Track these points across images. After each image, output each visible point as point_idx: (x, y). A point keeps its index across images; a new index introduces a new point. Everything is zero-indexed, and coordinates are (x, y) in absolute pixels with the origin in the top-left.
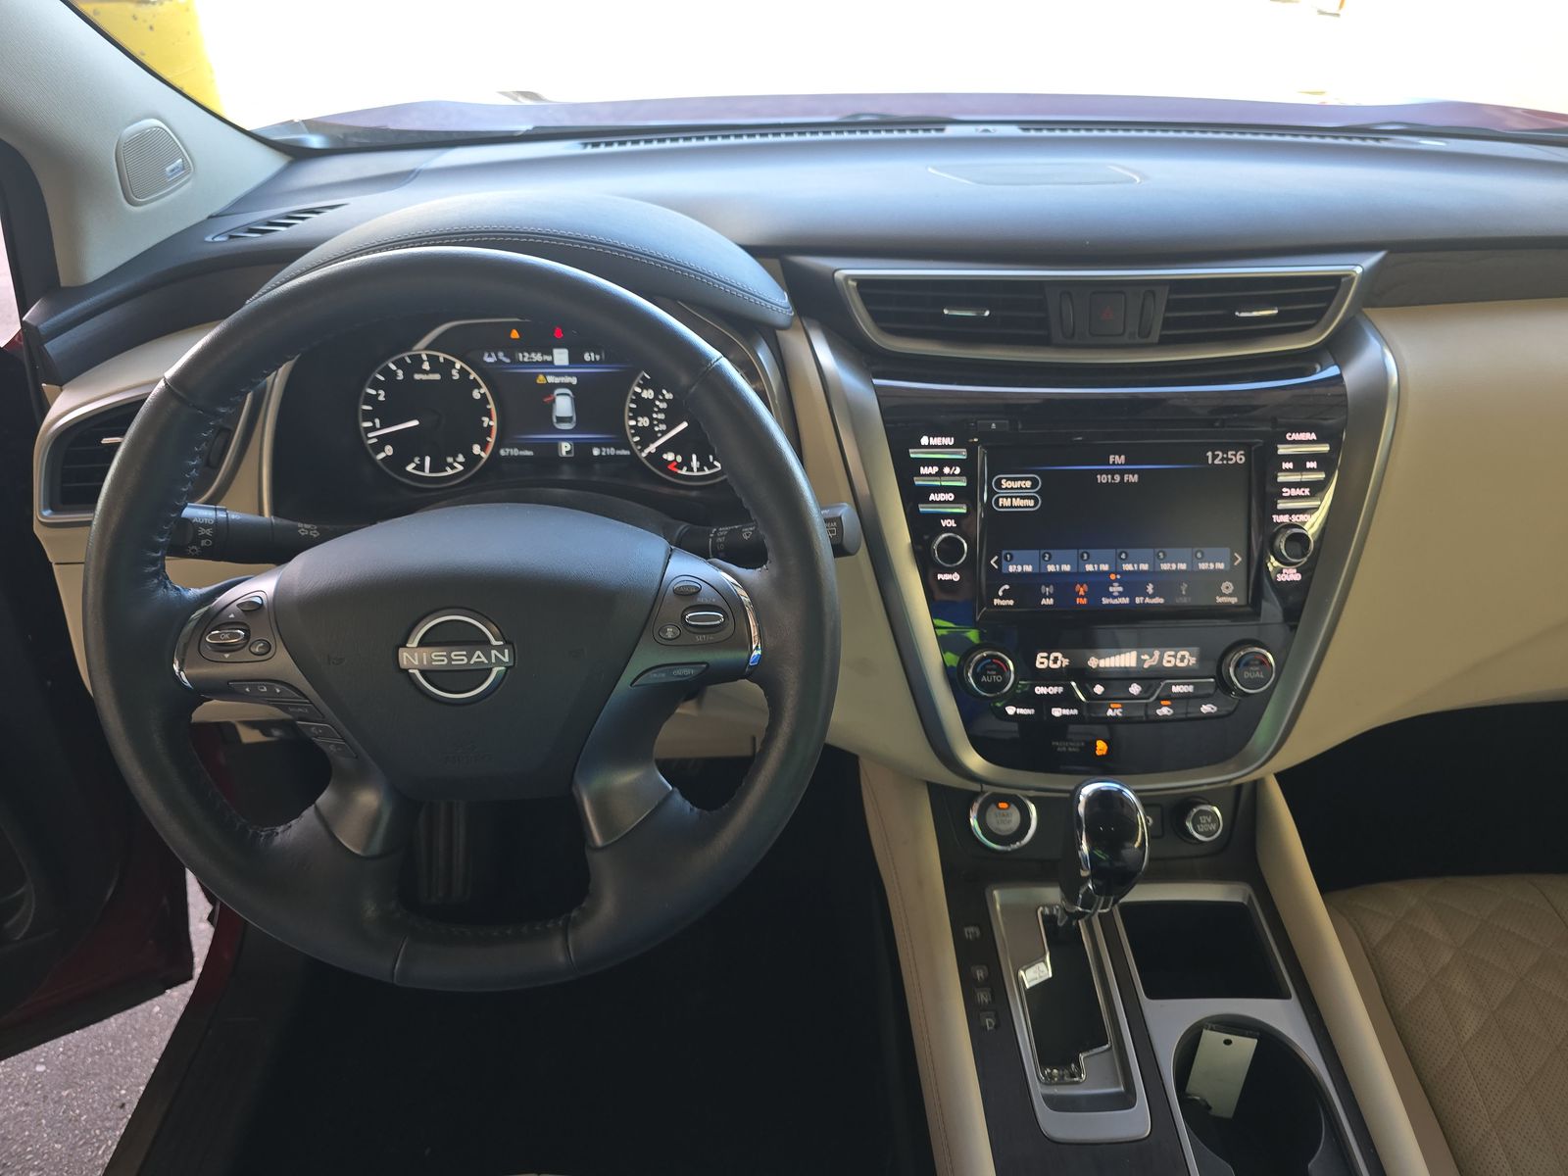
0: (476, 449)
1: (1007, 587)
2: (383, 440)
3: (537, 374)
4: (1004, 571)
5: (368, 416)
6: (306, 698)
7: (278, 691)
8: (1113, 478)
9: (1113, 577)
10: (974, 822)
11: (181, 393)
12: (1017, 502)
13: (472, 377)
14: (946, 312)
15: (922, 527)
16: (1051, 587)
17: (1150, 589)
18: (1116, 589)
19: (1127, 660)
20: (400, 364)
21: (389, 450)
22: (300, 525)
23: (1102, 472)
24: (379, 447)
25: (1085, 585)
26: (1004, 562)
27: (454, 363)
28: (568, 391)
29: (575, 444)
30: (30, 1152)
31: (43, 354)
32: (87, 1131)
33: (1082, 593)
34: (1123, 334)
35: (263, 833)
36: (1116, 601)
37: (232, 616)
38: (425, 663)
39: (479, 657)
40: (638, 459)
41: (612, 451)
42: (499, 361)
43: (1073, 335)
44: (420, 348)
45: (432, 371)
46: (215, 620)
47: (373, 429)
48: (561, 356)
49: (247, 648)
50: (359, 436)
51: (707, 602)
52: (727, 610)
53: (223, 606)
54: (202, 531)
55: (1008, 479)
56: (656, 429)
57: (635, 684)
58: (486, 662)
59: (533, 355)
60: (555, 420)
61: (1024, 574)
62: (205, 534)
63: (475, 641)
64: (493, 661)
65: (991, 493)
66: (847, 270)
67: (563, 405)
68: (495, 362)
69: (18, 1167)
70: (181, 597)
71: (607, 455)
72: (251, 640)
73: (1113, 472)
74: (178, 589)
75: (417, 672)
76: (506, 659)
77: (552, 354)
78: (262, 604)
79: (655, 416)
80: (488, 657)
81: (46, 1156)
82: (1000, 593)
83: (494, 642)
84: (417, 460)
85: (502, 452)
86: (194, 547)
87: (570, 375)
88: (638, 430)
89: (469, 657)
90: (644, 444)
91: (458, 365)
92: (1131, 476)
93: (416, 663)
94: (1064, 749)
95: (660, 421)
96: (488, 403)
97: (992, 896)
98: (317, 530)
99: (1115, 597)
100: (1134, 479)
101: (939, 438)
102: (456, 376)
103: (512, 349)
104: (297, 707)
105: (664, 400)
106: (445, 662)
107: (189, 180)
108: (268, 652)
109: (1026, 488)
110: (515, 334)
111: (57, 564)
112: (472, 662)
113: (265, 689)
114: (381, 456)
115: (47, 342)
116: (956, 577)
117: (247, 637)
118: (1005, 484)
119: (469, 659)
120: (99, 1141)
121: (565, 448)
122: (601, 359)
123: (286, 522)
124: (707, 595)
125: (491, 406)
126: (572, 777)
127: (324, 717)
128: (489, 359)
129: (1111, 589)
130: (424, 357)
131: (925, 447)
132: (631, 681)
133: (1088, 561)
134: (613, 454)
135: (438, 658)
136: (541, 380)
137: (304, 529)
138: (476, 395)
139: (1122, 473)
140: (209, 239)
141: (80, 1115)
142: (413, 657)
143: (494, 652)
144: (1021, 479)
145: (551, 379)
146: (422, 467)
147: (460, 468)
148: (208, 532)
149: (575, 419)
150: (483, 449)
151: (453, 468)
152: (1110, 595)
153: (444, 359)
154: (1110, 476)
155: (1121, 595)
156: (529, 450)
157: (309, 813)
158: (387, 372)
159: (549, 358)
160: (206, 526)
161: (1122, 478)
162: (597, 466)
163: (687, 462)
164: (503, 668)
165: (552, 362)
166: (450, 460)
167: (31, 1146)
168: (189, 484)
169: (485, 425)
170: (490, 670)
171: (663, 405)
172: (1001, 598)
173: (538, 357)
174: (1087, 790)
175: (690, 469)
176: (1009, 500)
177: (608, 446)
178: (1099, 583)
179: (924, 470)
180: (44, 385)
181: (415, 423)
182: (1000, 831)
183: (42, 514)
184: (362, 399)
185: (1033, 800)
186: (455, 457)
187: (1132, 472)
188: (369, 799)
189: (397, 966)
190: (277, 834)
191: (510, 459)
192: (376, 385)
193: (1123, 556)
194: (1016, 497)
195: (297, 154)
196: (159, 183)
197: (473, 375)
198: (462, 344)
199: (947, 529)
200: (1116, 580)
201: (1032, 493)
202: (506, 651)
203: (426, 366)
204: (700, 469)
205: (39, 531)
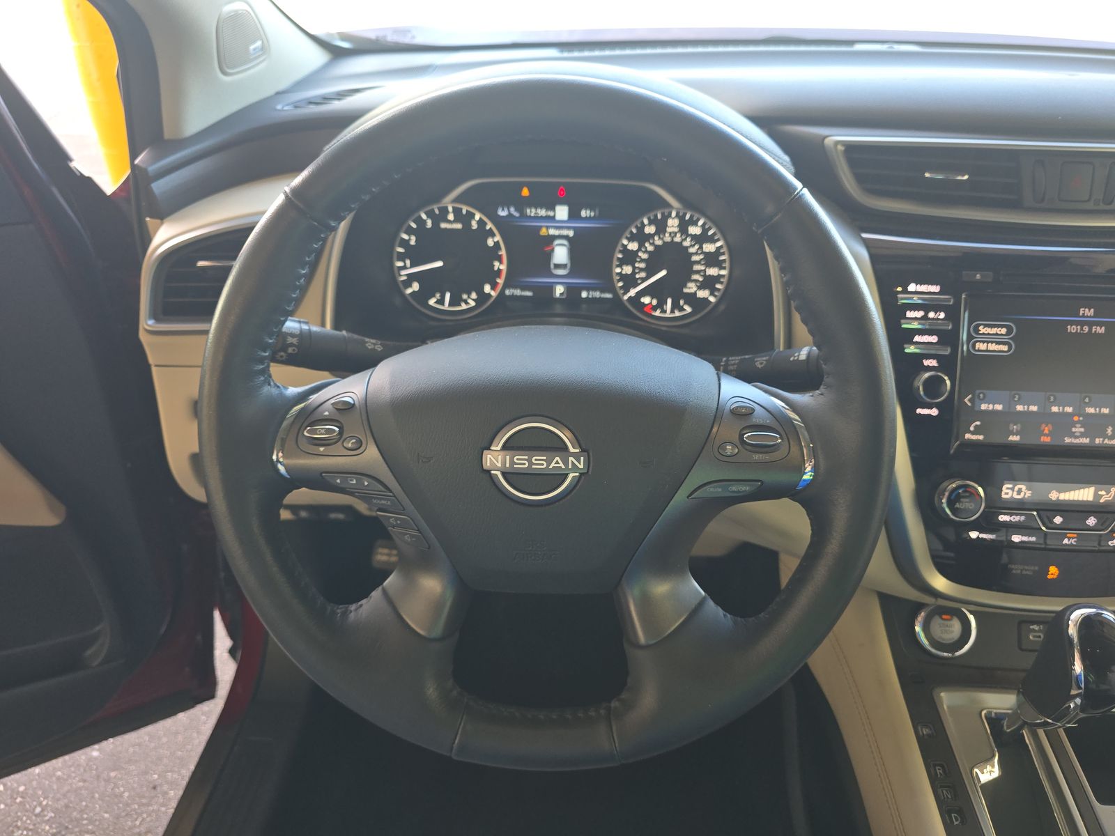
0: (487, 288)
1: (978, 423)
2: (412, 278)
3: (541, 227)
4: (976, 409)
5: (401, 257)
6: (391, 491)
7: (366, 483)
8: (1082, 329)
9: (1076, 418)
10: (918, 629)
11: (301, 206)
12: (992, 347)
13: (488, 227)
14: (927, 175)
15: (907, 366)
16: (1019, 425)
17: (1109, 431)
18: (1078, 430)
19: (1085, 494)
20: (430, 214)
21: (416, 286)
22: (367, 340)
23: (1072, 323)
24: (408, 283)
25: (1049, 425)
26: (977, 400)
27: (474, 214)
28: (565, 242)
29: (567, 287)
30: (86, 819)
31: (150, 192)
32: (128, 805)
33: (1046, 431)
34: (1089, 200)
35: (339, 611)
36: (1077, 441)
37: (327, 413)
38: (508, 465)
39: (557, 462)
40: (621, 300)
41: (597, 294)
42: (510, 215)
43: (1043, 200)
44: (448, 202)
45: (455, 221)
46: (310, 417)
47: (404, 268)
48: (562, 212)
49: (340, 443)
50: (392, 273)
51: (761, 422)
52: (780, 430)
53: (318, 404)
54: (290, 340)
55: (986, 326)
56: (637, 276)
57: (693, 496)
58: (563, 467)
59: (539, 211)
60: (552, 266)
61: (994, 412)
62: (292, 343)
63: (556, 447)
64: (570, 467)
65: (970, 337)
66: (837, 137)
67: (561, 254)
68: (507, 216)
69: (77, 830)
70: (281, 394)
71: (593, 298)
72: (344, 437)
73: (1082, 324)
74: (278, 387)
75: (499, 473)
76: (581, 466)
77: (553, 209)
78: (354, 404)
79: (637, 265)
80: (566, 463)
81: (97, 823)
82: (972, 429)
83: (572, 450)
84: (438, 295)
85: (508, 292)
86: (282, 354)
87: (569, 228)
88: (622, 277)
89: (549, 462)
90: (626, 289)
91: (477, 217)
92: (1098, 328)
93: (499, 465)
94: (1019, 572)
95: (641, 270)
96: (500, 249)
97: (940, 698)
98: (380, 344)
99: (1077, 437)
100: (1101, 330)
101: (926, 286)
102: (474, 225)
103: (521, 204)
104: (381, 499)
105: (646, 251)
106: (526, 466)
107: (264, 60)
108: (359, 448)
109: (1002, 335)
110: (525, 192)
111: (156, 366)
112: (551, 467)
113: (354, 482)
114: (409, 291)
115: (153, 182)
116: (934, 412)
117: (341, 433)
118: (982, 330)
119: (549, 464)
120: (136, 813)
121: (559, 290)
122: (595, 215)
123: (356, 336)
124: (760, 416)
125: (503, 252)
126: (621, 579)
127: (404, 510)
128: (502, 213)
129: (1074, 430)
130: (450, 209)
131: (912, 293)
132: (687, 495)
133: (1054, 404)
134: (598, 297)
135: (521, 461)
136: (543, 232)
137: (371, 344)
138: (490, 242)
139: (1091, 324)
140: (279, 107)
141: (124, 792)
142: (495, 459)
143: (571, 459)
144: (998, 326)
145: (552, 232)
146: (441, 302)
147: (472, 304)
148: (295, 341)
149: (569, 266)
150: (493, 288)
151: (467, 303)
152: (1073, 435)
153: (467, 211)
154: (1079, 327)
155: (1083, 435)
156: (529, 290)
157: (376, 594)
158: (421, 222)
159: (551, 214)
160: (292, 335)
161: (1090, 329)
162: (584, 306)
163: (661, 305)
164: (578, 474)
165: (554, 217)
166: (465, 296)
167: (87, 814)
168: (298, 292)
169: (496, 268)
170: (566, 476)
171: (645, 256)
172: (973, 433)
173: (542, 212)
174: (1077, 615)
175: (664, 311)
176: (985, 344)
177: (594, 289)
178: (1064, 423)
179: (910, 314)
180: (148, 219)
181: (439, 264)
182: (944, 639)
183: (146, 322)
184: (397, 243)
185: (971, 612)
186: (469, 294)
187: (1100, 324)
188: (432, 585)
189: (456, 742)
190: (351, 612)
191: (513, 297)
192: (410, 231)
193: (1087, 400)
194: (992, 342)
195: (337, 53)
196: (245, 59)
197: (489, 226)
198: (483, 199)
199: (929, 368)
200: (1078, 422)
201: (1006, 339)
202: (582, 458)
203: (451, 217)
204: (672, 311)
205: (143, 336)
